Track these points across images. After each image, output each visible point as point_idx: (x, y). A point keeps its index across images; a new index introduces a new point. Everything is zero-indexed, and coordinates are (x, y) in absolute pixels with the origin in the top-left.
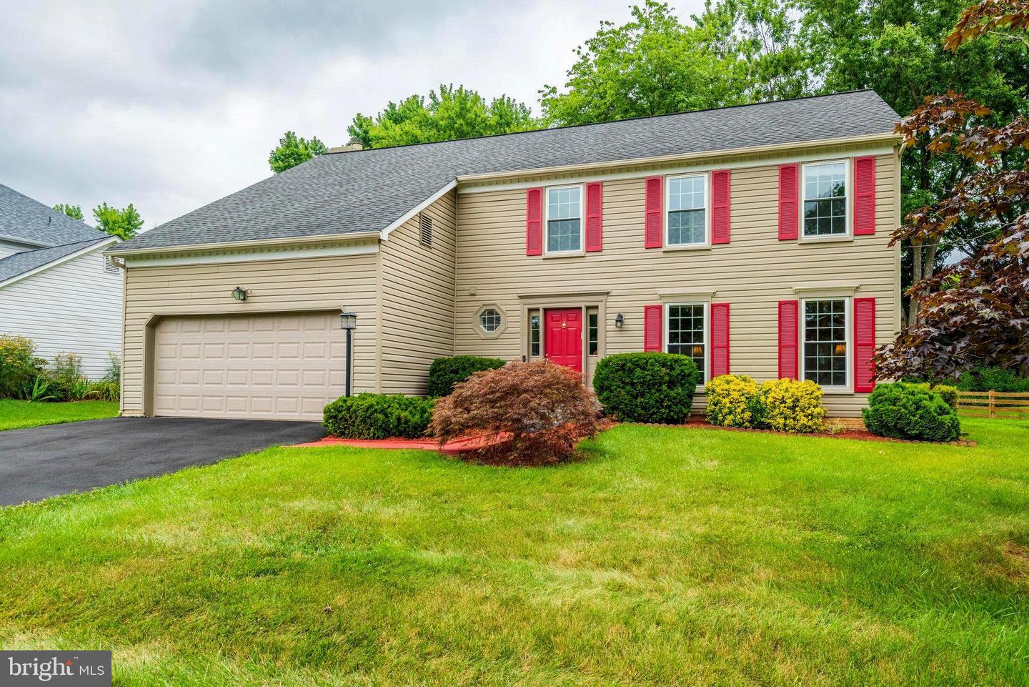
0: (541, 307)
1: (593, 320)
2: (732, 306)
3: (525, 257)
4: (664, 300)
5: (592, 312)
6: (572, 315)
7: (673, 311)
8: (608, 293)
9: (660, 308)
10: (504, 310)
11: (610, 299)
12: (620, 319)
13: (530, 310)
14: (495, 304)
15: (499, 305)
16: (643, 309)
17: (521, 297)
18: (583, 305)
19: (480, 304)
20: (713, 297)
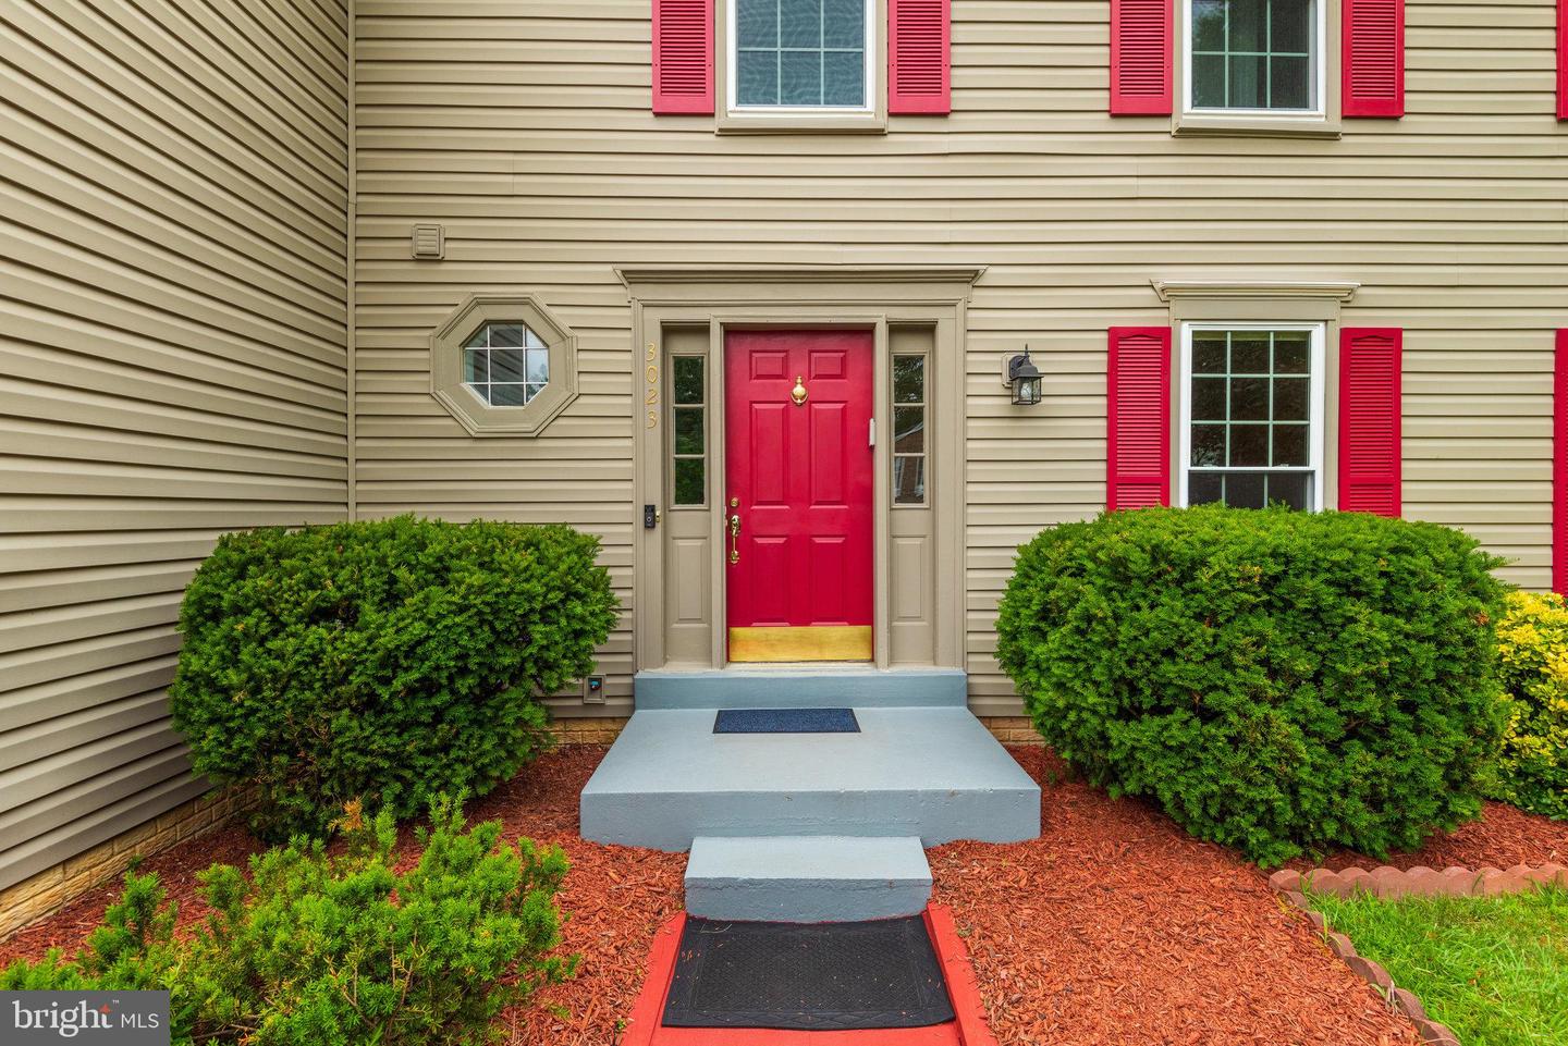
0: (716, 318)
1: (909, 377)
2: (1408, 340)
3: (647, 120)
4: (1179, 309)
5: (910, 346)
6: (828, 354)
7: (1208, 350)
8: (969, 277)
9: (1163, 336)
10: (564, 324)
11: (980, 297)
12: (1021, 373)
13: (670, 330)
14: (525, 302)
15: (542, 303)
16: (1102, 342)
17: (634, 277)
18: (880, 318)
19: (462, 296)
20: (1346, 305)
